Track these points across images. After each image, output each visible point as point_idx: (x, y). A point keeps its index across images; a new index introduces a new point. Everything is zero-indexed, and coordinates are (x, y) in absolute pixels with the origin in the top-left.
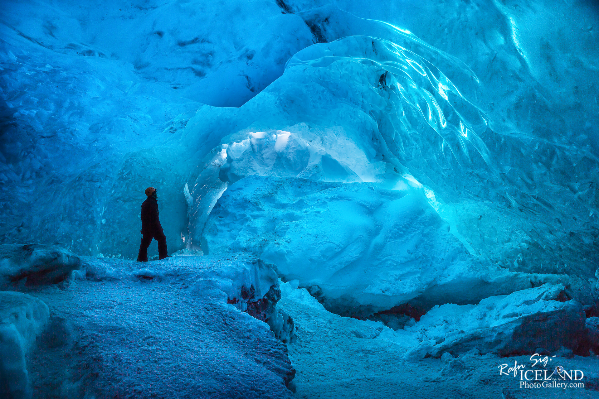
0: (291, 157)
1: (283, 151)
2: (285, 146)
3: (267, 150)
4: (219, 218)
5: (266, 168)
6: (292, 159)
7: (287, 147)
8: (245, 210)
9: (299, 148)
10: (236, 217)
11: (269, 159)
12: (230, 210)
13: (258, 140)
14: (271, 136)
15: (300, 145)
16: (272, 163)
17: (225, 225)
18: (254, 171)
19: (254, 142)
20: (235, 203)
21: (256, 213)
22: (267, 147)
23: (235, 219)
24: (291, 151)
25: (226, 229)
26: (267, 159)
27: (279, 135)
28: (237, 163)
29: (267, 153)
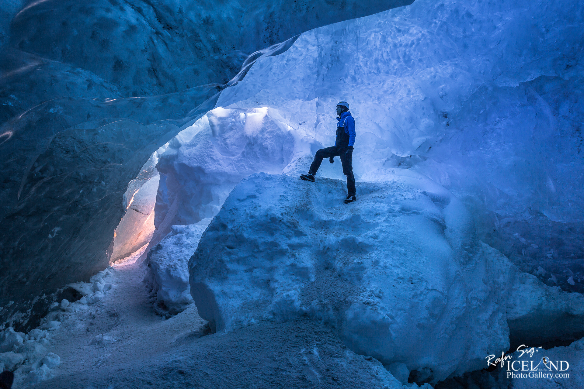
0: (268, 143)
1: (257, 136)
2: (260, 129)
3: (231, 133)
4: (229, 250)
5: (231, 158)
6: (269, 147)
7: (263, 131)
8: (272, 234)
9: (279, 132)
10: (257, 247)
11: (234, 145)
12: (246, 235)
13: (220, 119)
14: (238, 115)
15: (279, 129)
16: (241, 152)
17: (239, 261)
18: (215, 161)
19: (215, 121)
20: (252, 222)
21: (295, 240)
22: (231, 129)
23: (256, 250)
24: (267, 135)
25: (241, 268)
26: (232, 145)
27: (249, 114)
28: (187, 149)
29: (231, 138)
